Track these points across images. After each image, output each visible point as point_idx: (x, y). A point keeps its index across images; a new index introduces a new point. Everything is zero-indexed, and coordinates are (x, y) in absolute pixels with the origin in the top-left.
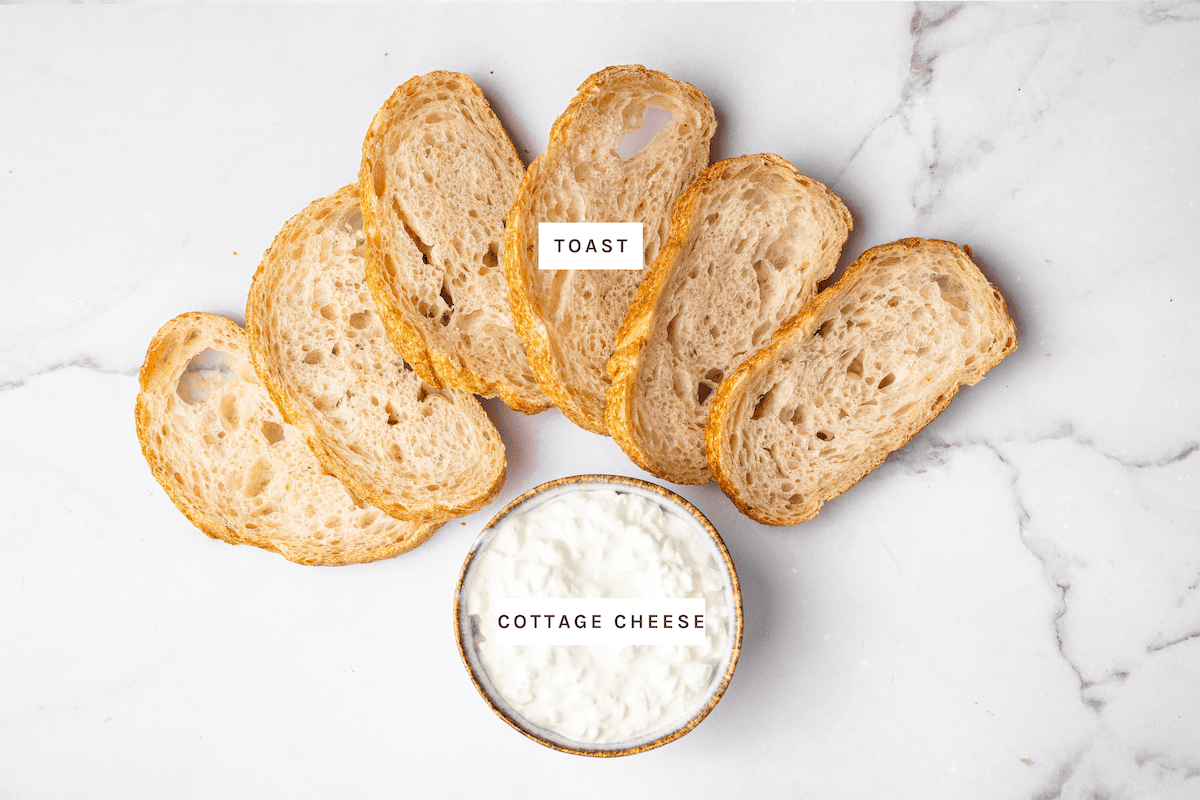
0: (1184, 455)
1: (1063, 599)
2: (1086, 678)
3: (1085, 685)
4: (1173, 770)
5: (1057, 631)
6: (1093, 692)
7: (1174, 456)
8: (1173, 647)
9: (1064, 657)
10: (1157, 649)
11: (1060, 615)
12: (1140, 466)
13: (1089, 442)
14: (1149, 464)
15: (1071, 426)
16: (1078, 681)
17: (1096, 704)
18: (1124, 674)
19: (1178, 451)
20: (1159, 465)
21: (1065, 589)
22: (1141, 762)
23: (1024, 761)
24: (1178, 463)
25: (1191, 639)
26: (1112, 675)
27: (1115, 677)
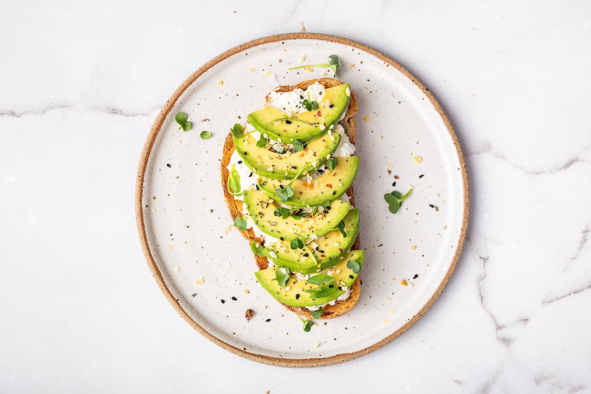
0: (568, 165)
1: (484, 267)
2: (500, 323)
3: (499, 328)
4: (561, 387)
5: (480, 290)
6: (504, 333)
7: (561, 166)
8: (560, 301)
9: (485, 308)
10: (549, 302)
11: (482, 278)
12: (537, 173)
13: (502, 156)
14: (544, 172)
15: (490, 145)
16: (494, 327)
17: (506, 341)
18: (526, 320)
19: (564, 162)
20: (551, 172)
21: (485, 260)
22: (538, 382)
23: (457, 382)
24: (563, 171)
25: (573, 295)
26: (518, 321)
27: (519, 322)
